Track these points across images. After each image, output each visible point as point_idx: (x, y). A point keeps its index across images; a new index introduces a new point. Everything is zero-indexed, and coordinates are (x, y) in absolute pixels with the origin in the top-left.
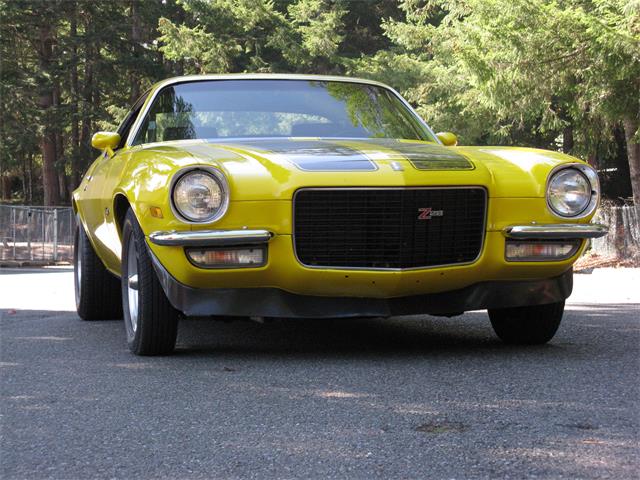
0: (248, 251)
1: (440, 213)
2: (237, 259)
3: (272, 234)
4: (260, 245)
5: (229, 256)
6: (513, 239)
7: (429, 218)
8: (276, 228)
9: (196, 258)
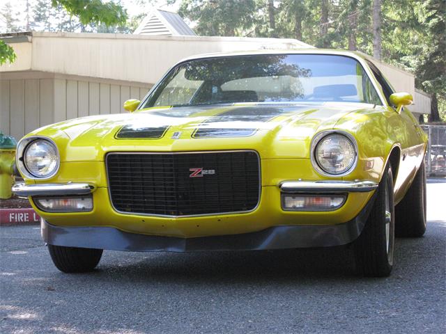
0: (80, 199)
1: (213, 172)
2: (76, 206)
3: (92, 187)
4: (87, 194)
5: (70, 203)
6: (286, 193)
7: (202, 176)
8: (94, 182)
9: (45, 204)
